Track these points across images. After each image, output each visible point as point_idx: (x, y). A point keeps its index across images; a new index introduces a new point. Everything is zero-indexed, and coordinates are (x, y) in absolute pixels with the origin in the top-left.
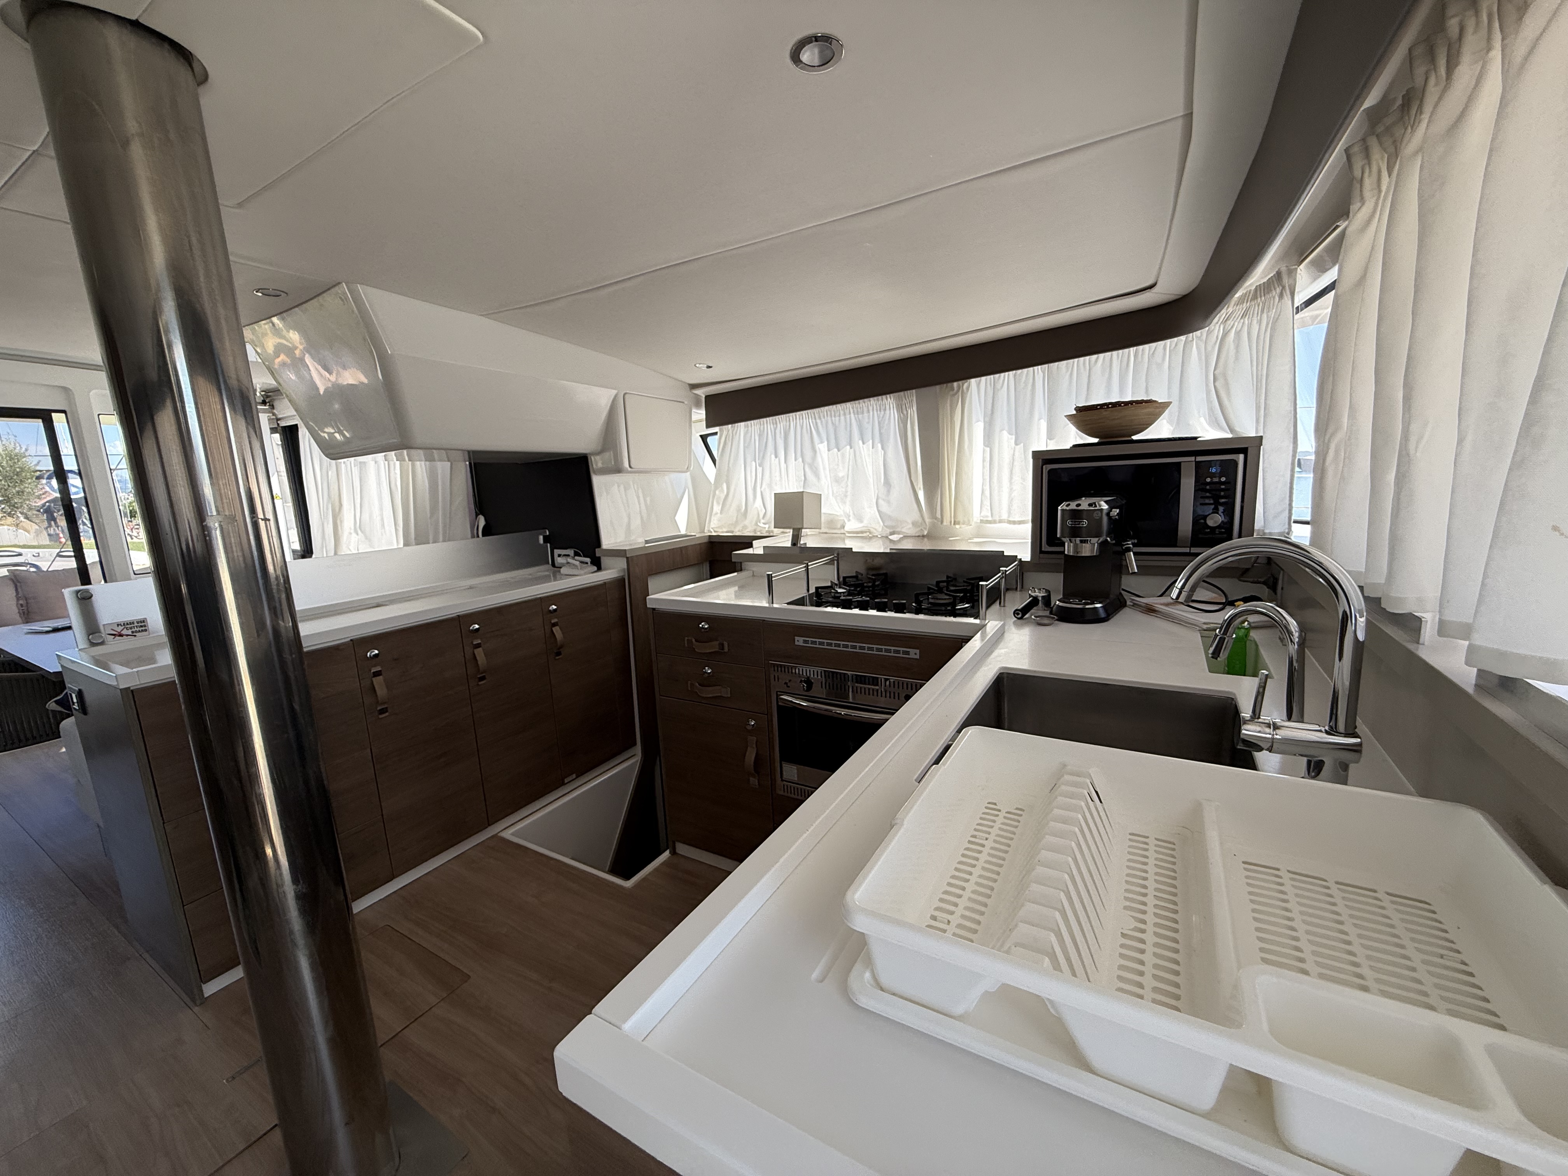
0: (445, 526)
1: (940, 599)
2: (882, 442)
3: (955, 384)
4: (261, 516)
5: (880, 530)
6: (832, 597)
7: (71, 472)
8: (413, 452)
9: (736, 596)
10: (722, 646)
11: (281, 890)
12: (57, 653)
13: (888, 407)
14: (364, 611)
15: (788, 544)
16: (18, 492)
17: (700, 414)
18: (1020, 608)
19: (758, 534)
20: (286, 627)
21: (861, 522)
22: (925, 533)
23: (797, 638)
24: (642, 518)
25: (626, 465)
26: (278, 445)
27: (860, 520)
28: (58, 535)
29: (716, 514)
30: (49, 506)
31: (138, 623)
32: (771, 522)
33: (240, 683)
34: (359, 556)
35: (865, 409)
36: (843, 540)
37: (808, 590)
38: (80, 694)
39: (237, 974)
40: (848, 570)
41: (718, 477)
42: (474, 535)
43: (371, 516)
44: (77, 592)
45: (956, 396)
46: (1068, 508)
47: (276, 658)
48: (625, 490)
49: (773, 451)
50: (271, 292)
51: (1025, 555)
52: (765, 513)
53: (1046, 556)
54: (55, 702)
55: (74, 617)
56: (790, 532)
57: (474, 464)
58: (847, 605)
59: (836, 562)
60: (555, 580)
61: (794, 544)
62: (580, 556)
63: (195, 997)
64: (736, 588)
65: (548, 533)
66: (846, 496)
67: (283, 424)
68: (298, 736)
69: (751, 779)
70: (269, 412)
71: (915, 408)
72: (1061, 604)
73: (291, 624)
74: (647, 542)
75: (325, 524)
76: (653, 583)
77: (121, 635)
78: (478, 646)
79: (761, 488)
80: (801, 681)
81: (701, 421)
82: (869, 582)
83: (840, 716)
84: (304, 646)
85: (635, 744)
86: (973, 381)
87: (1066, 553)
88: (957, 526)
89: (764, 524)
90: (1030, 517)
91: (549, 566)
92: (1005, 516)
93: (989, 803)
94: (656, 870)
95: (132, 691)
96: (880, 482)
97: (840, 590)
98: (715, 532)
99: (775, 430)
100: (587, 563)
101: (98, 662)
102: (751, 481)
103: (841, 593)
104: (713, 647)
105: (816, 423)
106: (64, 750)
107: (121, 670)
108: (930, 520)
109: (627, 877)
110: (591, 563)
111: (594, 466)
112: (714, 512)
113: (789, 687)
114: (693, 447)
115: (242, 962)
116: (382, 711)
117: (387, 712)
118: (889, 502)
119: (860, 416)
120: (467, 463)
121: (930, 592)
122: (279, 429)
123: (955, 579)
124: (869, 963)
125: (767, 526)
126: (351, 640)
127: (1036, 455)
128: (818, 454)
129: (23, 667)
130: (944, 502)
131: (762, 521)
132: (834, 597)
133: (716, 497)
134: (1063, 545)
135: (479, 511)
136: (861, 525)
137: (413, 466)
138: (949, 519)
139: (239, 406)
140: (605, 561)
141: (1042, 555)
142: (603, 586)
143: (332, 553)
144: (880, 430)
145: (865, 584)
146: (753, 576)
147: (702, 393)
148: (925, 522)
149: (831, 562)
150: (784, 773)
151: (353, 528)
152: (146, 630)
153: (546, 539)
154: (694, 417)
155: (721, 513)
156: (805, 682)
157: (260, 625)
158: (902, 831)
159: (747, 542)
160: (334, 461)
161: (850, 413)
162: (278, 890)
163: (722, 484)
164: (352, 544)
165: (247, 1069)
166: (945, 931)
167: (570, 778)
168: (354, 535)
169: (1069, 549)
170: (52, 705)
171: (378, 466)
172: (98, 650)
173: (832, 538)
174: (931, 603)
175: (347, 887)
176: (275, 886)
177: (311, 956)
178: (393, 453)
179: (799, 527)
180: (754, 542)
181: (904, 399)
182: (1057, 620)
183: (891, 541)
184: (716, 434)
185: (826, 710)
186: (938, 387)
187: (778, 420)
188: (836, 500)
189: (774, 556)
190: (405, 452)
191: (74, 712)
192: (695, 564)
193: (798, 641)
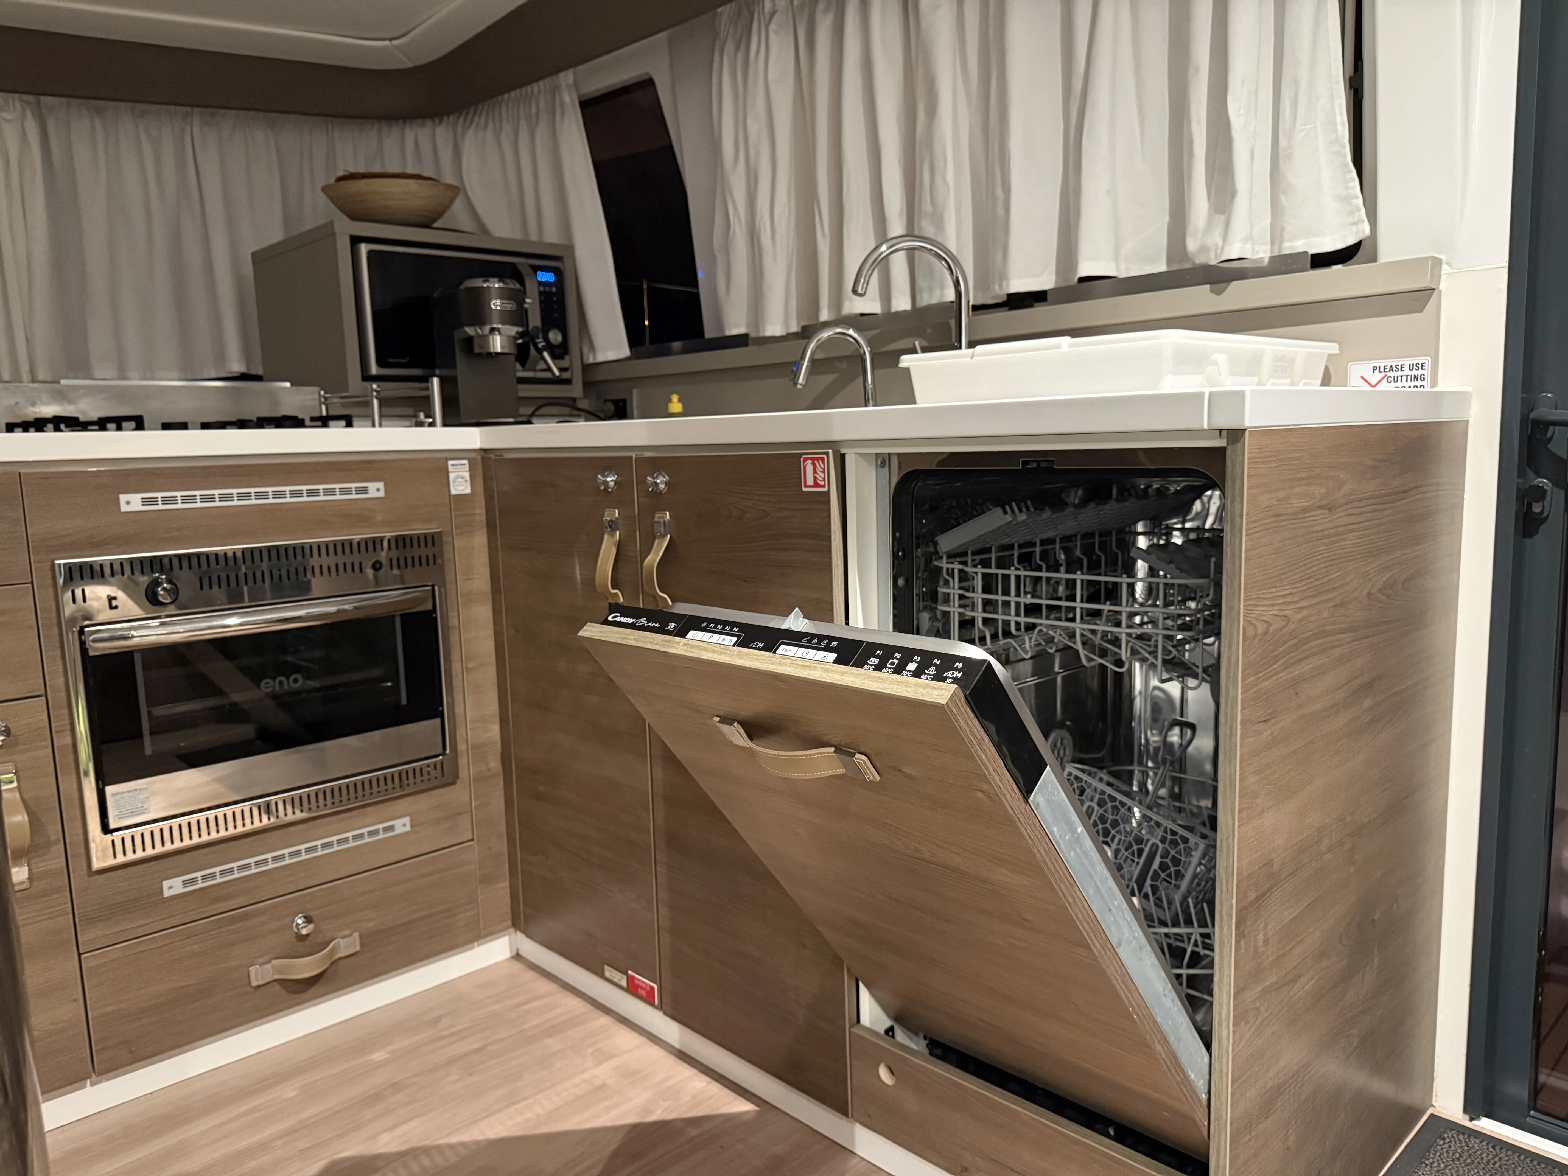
141: (365, 383)
193: (128, 503)
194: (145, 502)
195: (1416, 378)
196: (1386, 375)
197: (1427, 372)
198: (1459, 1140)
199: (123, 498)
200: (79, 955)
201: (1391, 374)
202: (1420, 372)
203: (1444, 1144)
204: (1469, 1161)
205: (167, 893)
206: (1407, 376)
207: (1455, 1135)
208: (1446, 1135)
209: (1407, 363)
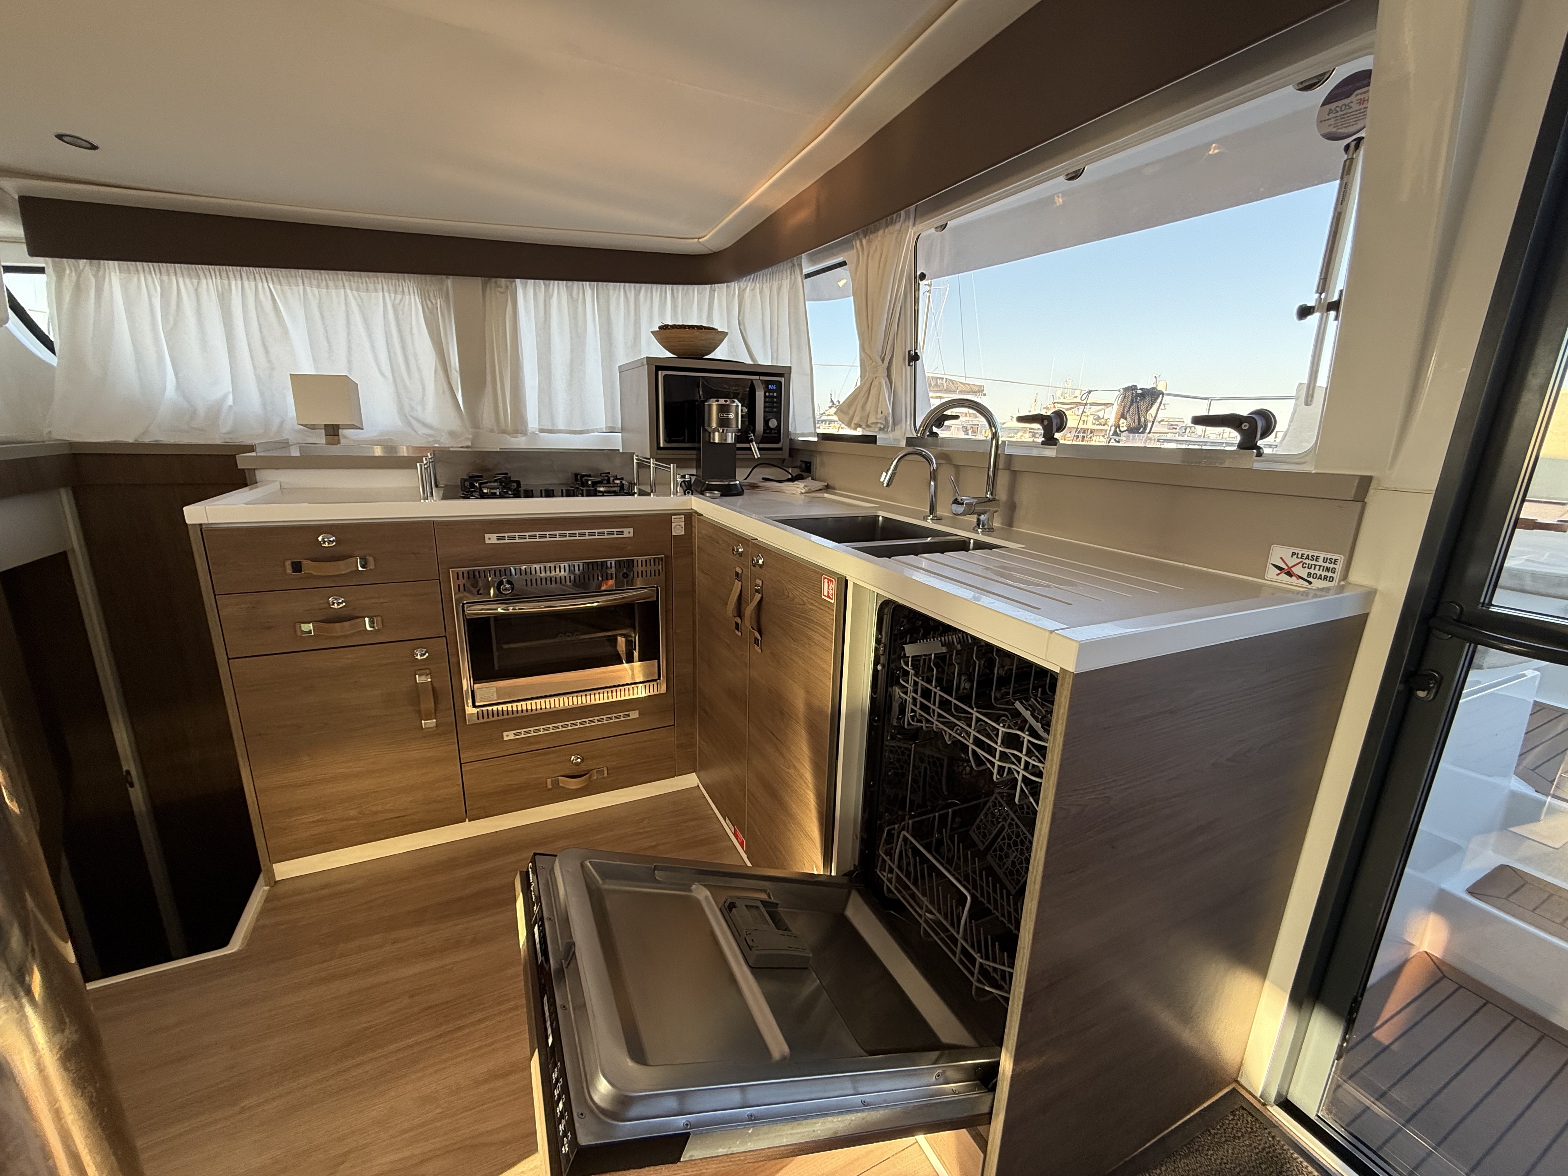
17: (12, 228)
22: (469, 444)
53: (665, 451)
81: (15, 240)
141: (659, 451)
147: (12, 188)
148: (468, 432)
150: (477, 698)
169: (718, 437)
184: (40, 270)
193: (489, 539)
194: (499, 538)
195: (1328, 569)
196: (1302, 562)
197: (1339, 567)
198: (1247, 1120)
199: (487, 536)
200: (461, 764)
201: (1307, 561)
202: (1332, 566)
203: (1233, 1119)
204: (1247, 1142)
205: (506, 738)
206: (1320, 566)
207: (1245, 1115)
208: (1237, 1113)
209: (1322, 555)
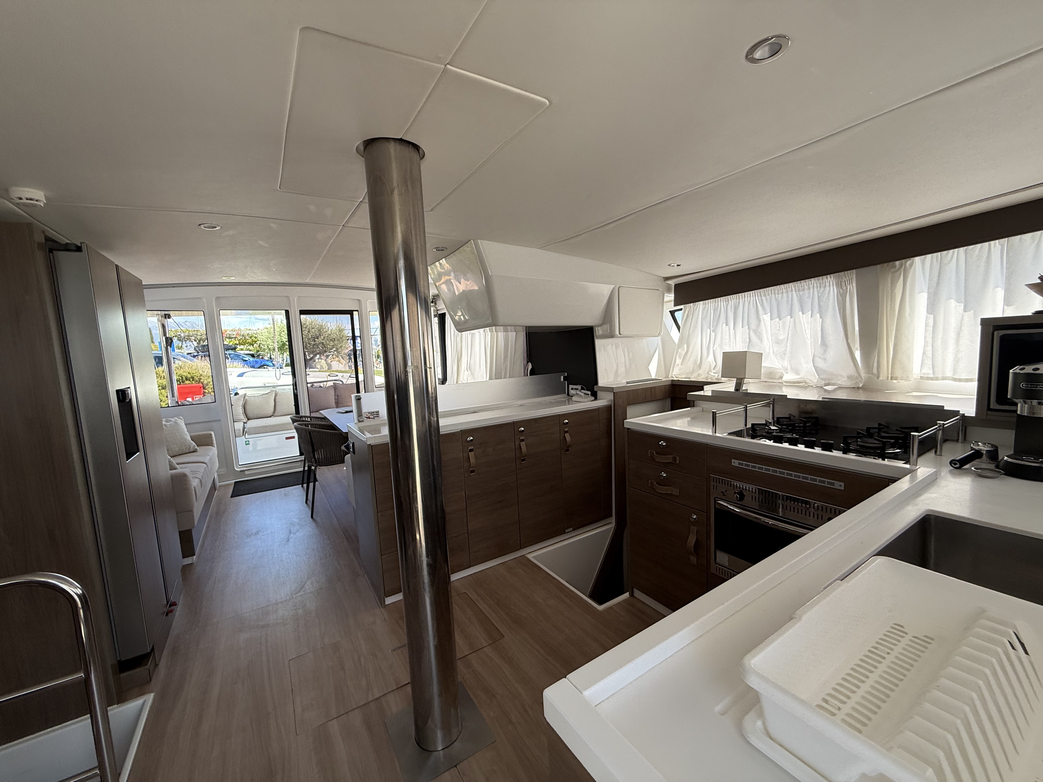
0: (510, 368)
1: (869, 443)
2: (820, 312)
3: (897, 263)
4: (428, 366)
5: (816, 381)
6: (766, 432)
7: (358, 336)
8: (498, 328)
9: (689, 425)
10: (675, 459)
11: (421, 559)
12: (347, 424)
13: (827, 284)
14: (467, 415)
15: (732, 389)
16: (341, 346)
17: (670, 297)
18: (958, 459)
19: (709, 380)
20: (433, 420)
21: (798, 374)
22: (861, 385)
23: (733, 460)
24: (626, 366)
25: (617, 333)
26: (436, 323)
27: (797, 373)
28: (351, 366)
29: (678, 365)
30: (350, 353)
31: (376, 412)
32: (719, 372)
33: (413, 450)
34: (468, 384)
35: (806, 287)
36: (781, 388)
37: (746, 425)
38: (353, 444)
39: (399, 597)
40: (781, 412)
41: (681, 339)
42: (526, 375)
43: (475, 361)
44: (356, 396)
45: (898, 272)
46: (1022, 372)
47: (429, 439)
48: (616, 348)
49: (725, 321)
50: (440, 249)
51: (970, 410)
52: (716, 366)
53: (994, 413)
54: (344, 446)
55: (354, 408)
56: (734, 381)
57: (528, 333)
58: (778, 440)
59: (771, 405)
60: (569, 404)
61: (737, 389)
62: (585, 390)
63: (382, 602)
64: (689, 419)
65: (566, 375)
66: (785, 354)
67: (440, 312)
68: (435, 479)
69: (692, 557)
70: (434, 307)
71: (854, 284)
72: (1010, 460)
73: (436, 419)
74: (628, 383)
75: (454, 366)
76: (630, 410)
77: (369, 418)
78: (523, 440)
79: (713, 347)
80: (735, 493)
81: (670, 301)
82: (801, 423)
83: (768, 525)
84: (440, 431)
85: (611, 516)
86: (917, 259)
87: (1019, 413)
88: (895, 381)
89: (714, 373)
90: (976, 376)
91: (566, 395)
92: (949, 374)
93: (895, 624)
94: (619, 604)
95: (372, 446)
96: (818, 343)
97: (773, 428)
98: (676, 377)
99: (727, 306)
100: (588, 395)
101: (361, 431)
102: (706, 343)
103: (773, 430)
104: (669, 459)
105: (762, 299)
106: (345, 468)
107: (368, 435)
108: (867, 375)
109: (600, 603)
110: (591, 395)
111: (597, 334)
112: (676, 363)
113: (725, 495)
114: (664, 319)
115: (402, 591)
116: (472, 472)
117: (474, 472)
118: (825, 360)
119: (801, 293)
120: (525, 332)
121: (859, 435)
122: (438, 315)
123: (888, 427)
124: (761, 715)
125: (716, 375)
126: (461, 431)
127: (985, 322)
128: (762, 323)
129: (335, 428)
130: (881, 360)
131: (713, 371)
132: (768, 433)
133: (678, 353)
134: (1016, 404)
135: (529, 360)
136: (797, 377)
137: (497, 335)
138: (886, 375)
139: (424, 306)
140: (600, 394)
141: (989, 412)
142: (597, 410)
143: (455, 383)
144: (819, 304)
145: (797, 425)
146: (703, 411)
147: (672, 283)
148: (861, 376)
149: (767, 405)
150: (718, 559)
151: (466, 368)
152: (378, 416)
153: (565, 379)
154: (666, 299)
155: (681, 365)
156: (738, 493)
157: (424, 419)
158: (799, 624)
159: (700, 386)
160: (460, 333)
161: (792, 291)
162: (420, 559)
163: (684, 344)
164: (465, 377)
165: (400, 648)
166: (834, 715)
167: (569, 530)
168: (466, 371)
169: (1022, 408)
170: (343, 448)
171: (480, 334)
172: (361, 424)
173: (771, 386)
174: (860, 446)
175: (449, 565)
176: (419, 556)
177: (431, 598)
178: (488, 328)
179: (742, 377)
180: (705, 387)
181: (844, 277)
182: (1004, 474)
183: (826, 390)
184: (681, 310)
185: (756, 518)
186: (879, 266)
187: (729, 299)
188: (776, 357)
189: (719, 397)
190: (494, 328)
191: (351, 452)
192: (661, 399)
193: (734, 463)
